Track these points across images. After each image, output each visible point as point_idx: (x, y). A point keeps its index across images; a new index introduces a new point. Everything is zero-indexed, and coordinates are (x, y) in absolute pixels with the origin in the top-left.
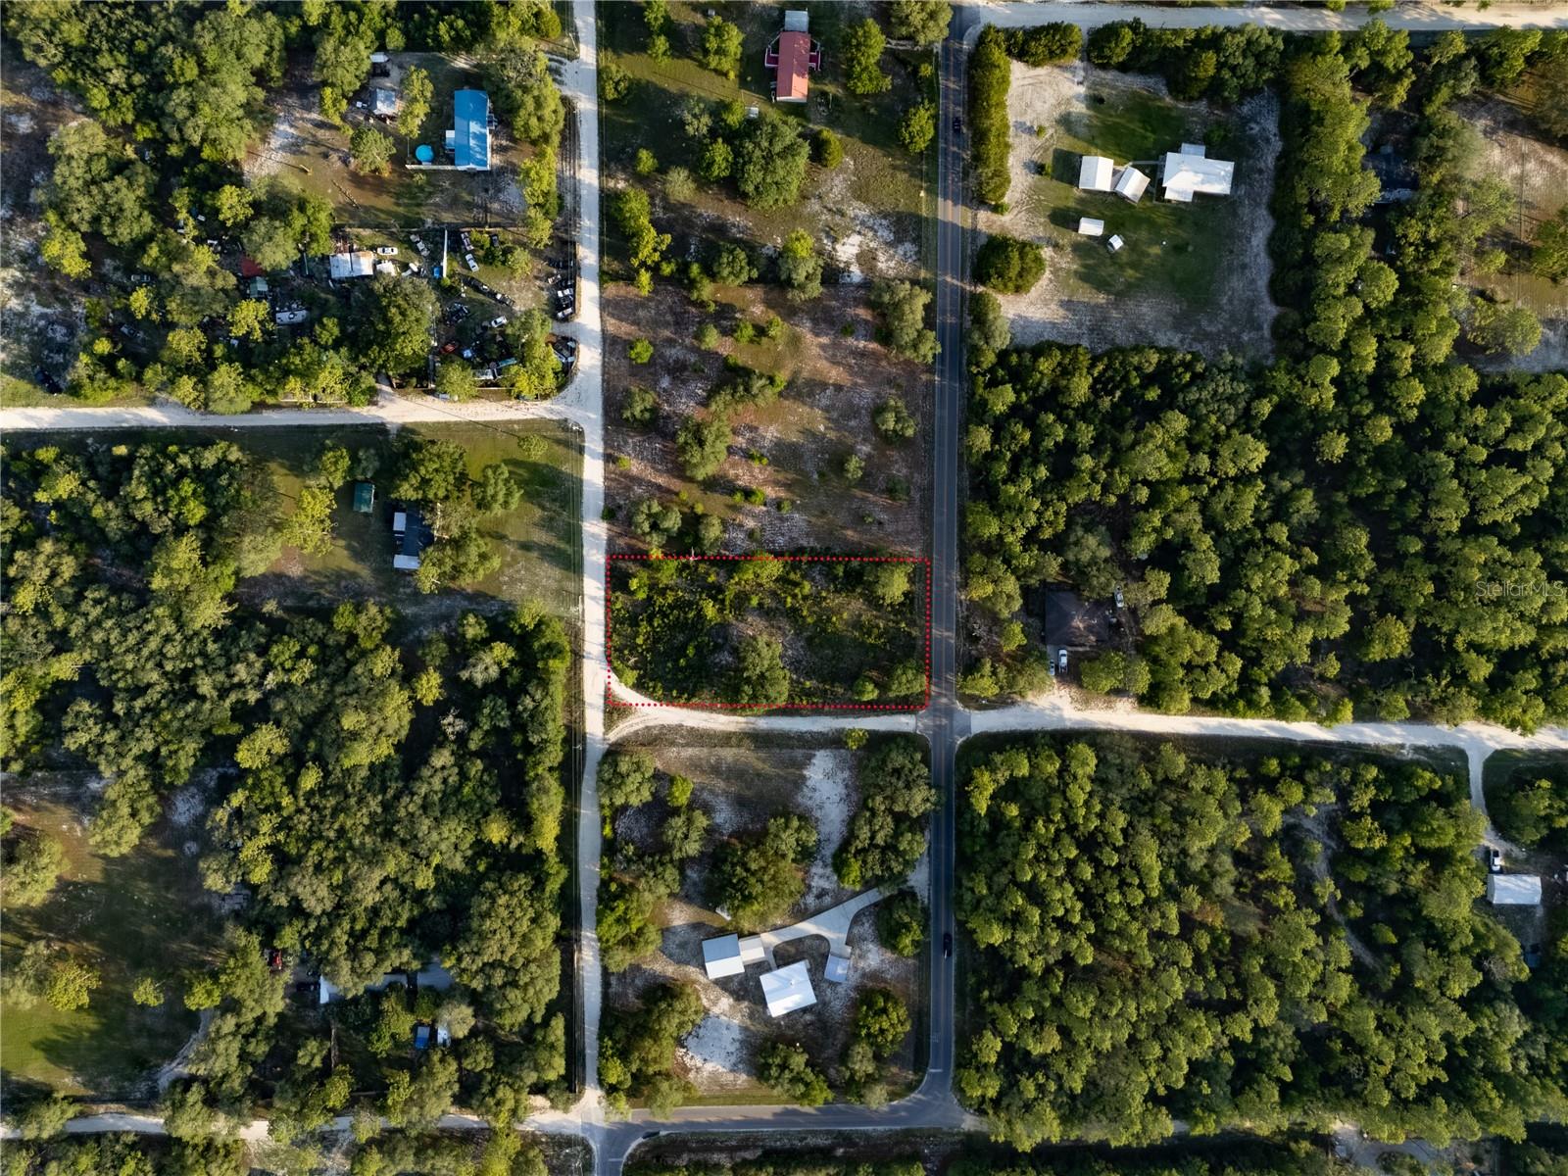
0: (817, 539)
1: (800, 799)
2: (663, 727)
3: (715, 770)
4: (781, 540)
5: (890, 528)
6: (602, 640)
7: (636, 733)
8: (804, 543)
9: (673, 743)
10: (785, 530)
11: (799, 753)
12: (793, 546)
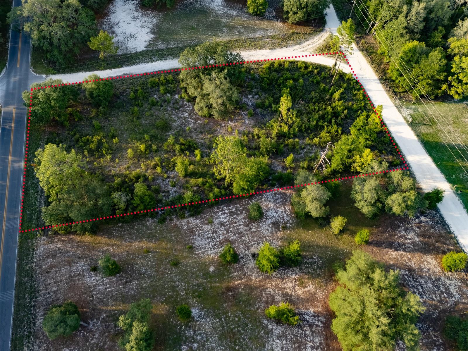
0: (178, 229)
1: (155, 20)
2: (286, 46)
3: (231, 29)
4: (223, 217)
5: (82, 265)
6: (370, 94)
7: (306, 40)
8: (194, 221)
9: (274, 37)
10: (221, 231)
11: (161, 46)
12: (207, 214)
